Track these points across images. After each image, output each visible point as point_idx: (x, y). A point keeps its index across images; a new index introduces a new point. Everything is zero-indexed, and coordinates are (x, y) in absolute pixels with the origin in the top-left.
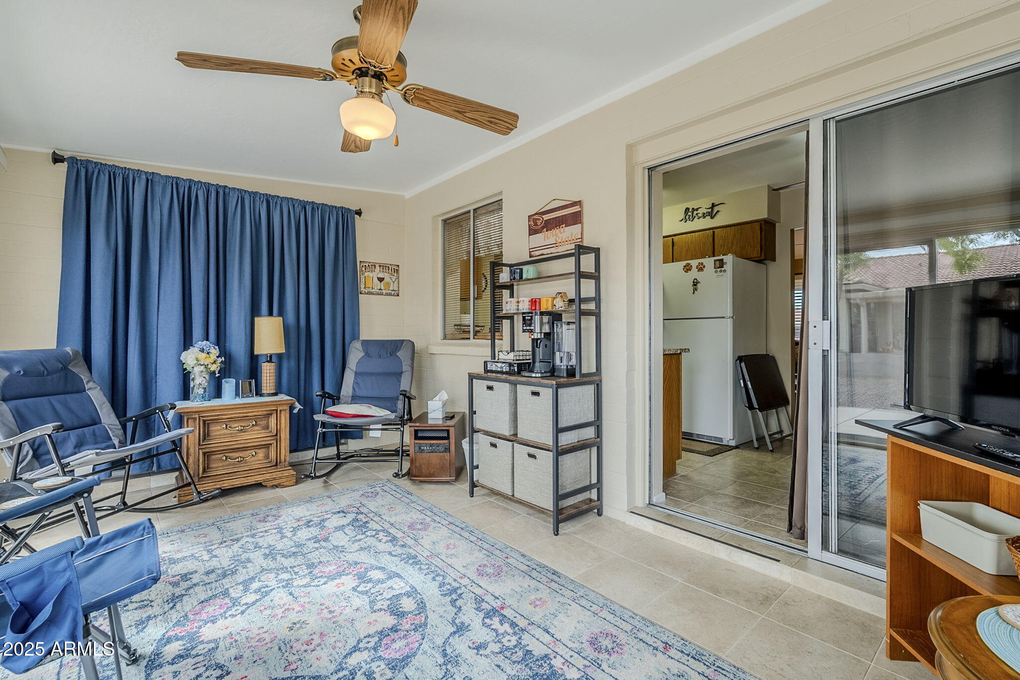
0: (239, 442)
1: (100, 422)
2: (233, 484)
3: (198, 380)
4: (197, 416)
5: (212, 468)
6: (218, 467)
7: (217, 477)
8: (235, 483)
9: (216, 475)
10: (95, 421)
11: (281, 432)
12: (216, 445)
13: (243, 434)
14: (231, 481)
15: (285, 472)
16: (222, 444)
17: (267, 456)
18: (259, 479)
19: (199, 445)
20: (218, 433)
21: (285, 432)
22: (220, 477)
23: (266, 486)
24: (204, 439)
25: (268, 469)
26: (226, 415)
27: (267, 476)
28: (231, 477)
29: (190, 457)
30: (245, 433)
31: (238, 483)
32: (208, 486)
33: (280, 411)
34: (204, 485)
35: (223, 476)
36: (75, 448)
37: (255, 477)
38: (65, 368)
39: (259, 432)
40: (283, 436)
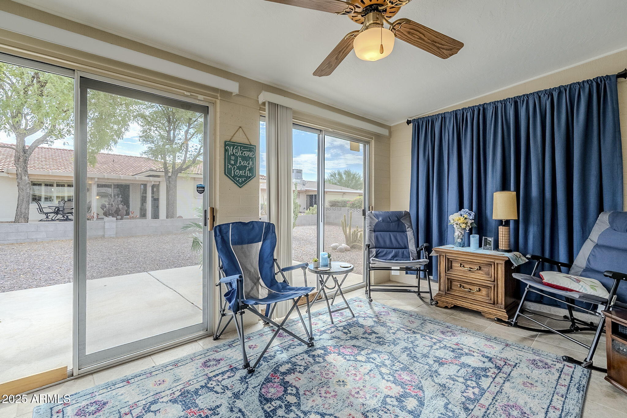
0: (468, 278)
1: (408, 248)
2: (463, 305)
3: (457, 233)
4: (444, 254)
5: (453, 289)
6: (456, 290)
7: (454, 296)
8: (464, 305)
9: (454, 295)
10: (406, 247)
11: (498, 280)
12: (454, 276)
13: (471, 273)
14: (462, 302)
15: (500, 312)
16: (458, 276)
17: (488, 295)
18: (480, 308)
19: (446, 272)
20: (457, 269)
21: (502, 281)
22: (456, 296)
23: (484, 316)
24: (448, 270)
25: (487, 304)
26: (462, 258)
27: (486, 309)
28: (462, 299)
29: (442, 279)
30: (474, 274)
31: (465, 305)
32: (449, 300)
33: (497, 264)
34: (447, 298)
35: (459, 297)
36: (392, 257)
37: (477, 306)
38: (399, 220)
39: (482, 275)
40: (500, 283)
